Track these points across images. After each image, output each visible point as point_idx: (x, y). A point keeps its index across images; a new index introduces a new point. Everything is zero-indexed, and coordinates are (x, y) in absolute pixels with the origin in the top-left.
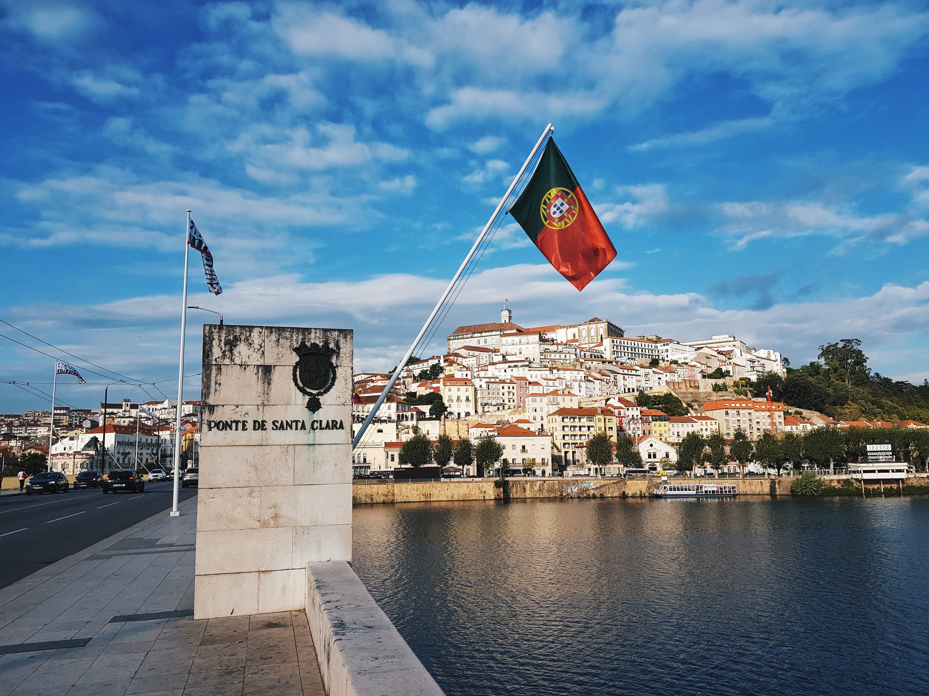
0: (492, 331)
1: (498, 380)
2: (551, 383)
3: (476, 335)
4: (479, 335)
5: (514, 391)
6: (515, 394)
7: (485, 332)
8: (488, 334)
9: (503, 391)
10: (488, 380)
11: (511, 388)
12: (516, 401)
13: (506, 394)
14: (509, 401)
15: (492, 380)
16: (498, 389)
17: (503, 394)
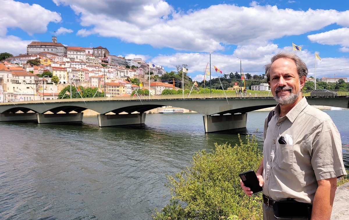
0: (51, 46)
1: (76, 69)
2: (97, 72)
3: (43, 47)
4: (45, 47)
5: (83, 74)
6: (84, 75)
7: (48, 46)
8: (49, 47)
9: (79, 74)
10: (72, 69)
11: (82, 73)
12: (84, 78)
13: (80, 75)
14: (82, 78)
15: (74, 69)
16: (77, 73)
17: (79, 75)
